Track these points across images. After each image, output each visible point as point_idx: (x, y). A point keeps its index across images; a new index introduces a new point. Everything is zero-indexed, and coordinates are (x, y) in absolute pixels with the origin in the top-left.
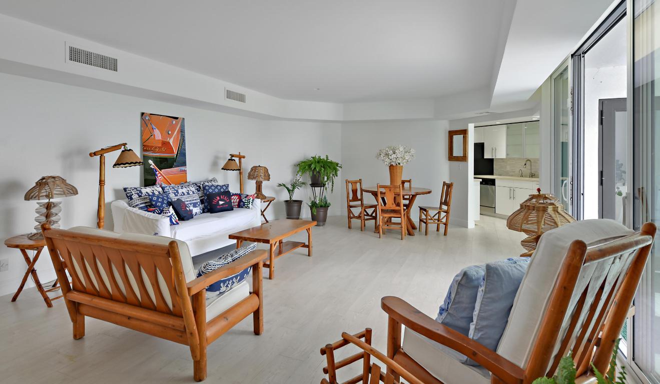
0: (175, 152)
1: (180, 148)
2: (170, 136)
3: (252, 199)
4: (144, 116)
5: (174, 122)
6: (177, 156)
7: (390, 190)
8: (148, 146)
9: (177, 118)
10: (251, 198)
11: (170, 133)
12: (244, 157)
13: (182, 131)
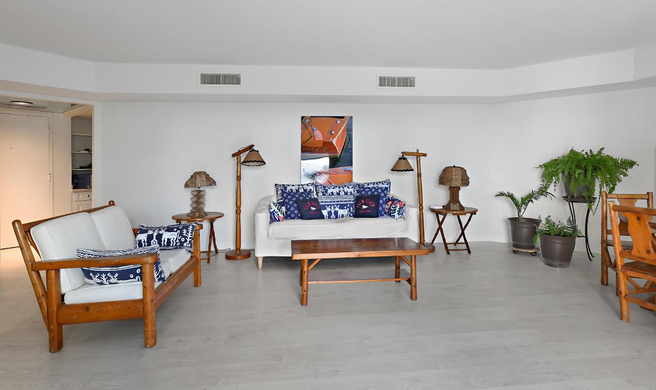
0: (339, 151)
1: (345, 147)
2: (333, 136)
3: (398, 207)
4: (303, 120)
5: (339, 122)
6: (340, 156)
7: (639, 219)
8: (306, 147)
9: (343, 117)
10: (398, 205)
11: (333, 132)
12: (425, 155)
13: (349, 130)
